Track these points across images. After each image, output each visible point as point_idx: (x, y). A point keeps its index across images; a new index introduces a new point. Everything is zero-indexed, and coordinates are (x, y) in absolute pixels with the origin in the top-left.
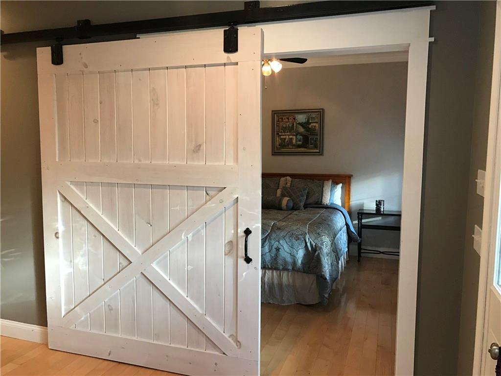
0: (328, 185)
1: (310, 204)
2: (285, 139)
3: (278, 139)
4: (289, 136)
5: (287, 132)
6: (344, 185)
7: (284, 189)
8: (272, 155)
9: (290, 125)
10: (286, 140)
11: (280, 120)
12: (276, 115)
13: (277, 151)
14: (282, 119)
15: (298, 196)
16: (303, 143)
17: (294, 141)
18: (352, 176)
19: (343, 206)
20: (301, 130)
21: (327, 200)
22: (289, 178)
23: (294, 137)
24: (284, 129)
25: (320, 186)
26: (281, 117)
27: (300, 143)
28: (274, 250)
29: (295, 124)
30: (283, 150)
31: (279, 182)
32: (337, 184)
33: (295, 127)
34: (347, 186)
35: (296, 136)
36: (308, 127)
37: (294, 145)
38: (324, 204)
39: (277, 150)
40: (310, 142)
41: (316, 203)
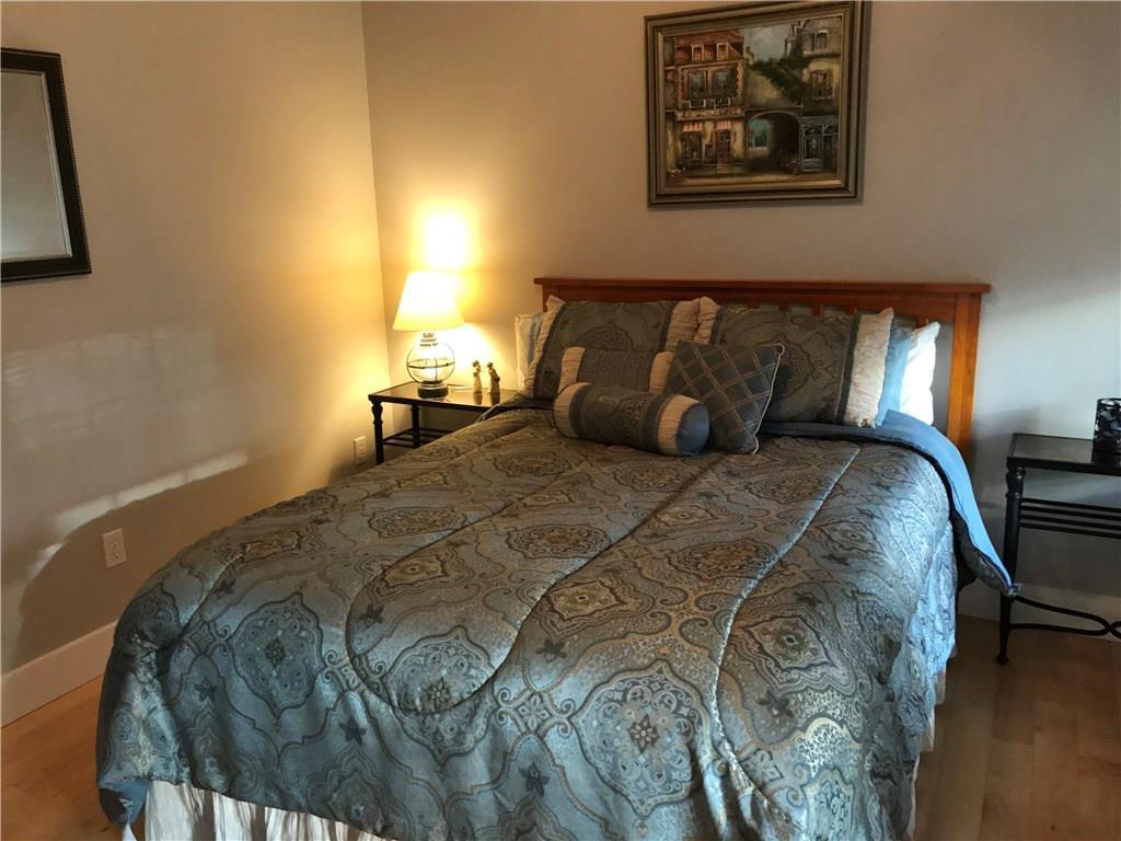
0: (877, 330)
1: (792, 420)
2: (700, 136)
3: (670, 139)
4: (715, 121)
5: (709, 107)
6: (949, 330)
7: (685, 352)
8: (651, 205)
9: (722, 77)
10: (706, 141)
11: (680, 55)
12: (660, 37)
13: (668, 190)
14: (687, 50)
15: (737, 386)
16: (773, 151)
17: (737, 146)
18: (987, 288)
19: (941, 424)
20: (767, 92)
21: (866, 404)
22: (708, 305)
23: (738, 127)
24: (697, 95)
25: (841, 339)
26: (682, 43)
27: (763, 150)
28: (516, 785)
29: (740, 69)
30: (693, 184)
31: (668, 319)
32: (920, 324)
33: (740, 84)
34: (963, 337)
35: (745, 120)
36: (798, 80)
37: (735, 162)
38: (855, 424)
39: (667, 185)
40: (802, 143)
41: (821, 417)
